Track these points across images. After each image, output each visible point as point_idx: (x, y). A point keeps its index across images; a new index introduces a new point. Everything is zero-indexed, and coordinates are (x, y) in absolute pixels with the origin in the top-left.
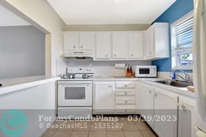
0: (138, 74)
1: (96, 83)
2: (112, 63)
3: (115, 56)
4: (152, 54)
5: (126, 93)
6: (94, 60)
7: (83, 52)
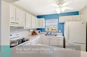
0: (38, 33)
7: (18, 23)
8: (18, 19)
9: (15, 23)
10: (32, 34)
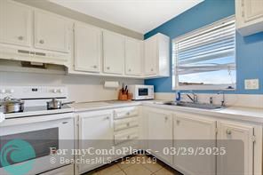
0: (137, 96)
1: (81, 115)
2: (101, 80)
3: (108, 68)
4: (155, 71)
5: (128, 124)
6: (70, 71)
7: (44, 55)
8: (41, 42)
9: (32, 53)
10: (120, 99)
